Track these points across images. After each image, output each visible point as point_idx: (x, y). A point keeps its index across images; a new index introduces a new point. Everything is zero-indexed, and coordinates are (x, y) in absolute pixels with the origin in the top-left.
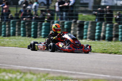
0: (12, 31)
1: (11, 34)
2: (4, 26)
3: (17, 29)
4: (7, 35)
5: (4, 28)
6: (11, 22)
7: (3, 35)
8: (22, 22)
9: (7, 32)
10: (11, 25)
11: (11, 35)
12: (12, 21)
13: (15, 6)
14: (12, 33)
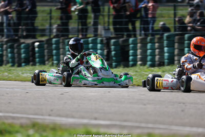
0: (166, 54)
1: (166, 61)
2: (151, 46)
3: (176, 52)
4: (157, 63)
5: (150, 49)
6: (165, 38)
7: (149, 63)
8: (186, 36)
9: (157, 58)
10: (165, 42)
11: (166, 64)
12: (166, 35)
13: (172, 4)
14: (168, 59)
